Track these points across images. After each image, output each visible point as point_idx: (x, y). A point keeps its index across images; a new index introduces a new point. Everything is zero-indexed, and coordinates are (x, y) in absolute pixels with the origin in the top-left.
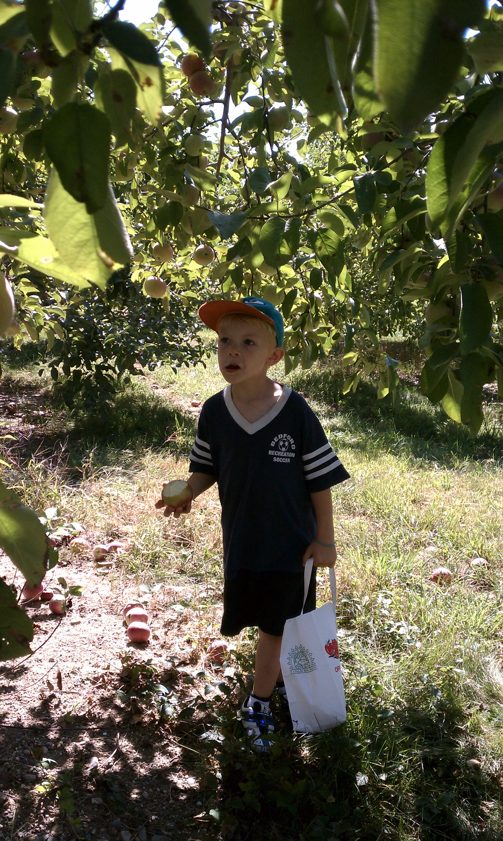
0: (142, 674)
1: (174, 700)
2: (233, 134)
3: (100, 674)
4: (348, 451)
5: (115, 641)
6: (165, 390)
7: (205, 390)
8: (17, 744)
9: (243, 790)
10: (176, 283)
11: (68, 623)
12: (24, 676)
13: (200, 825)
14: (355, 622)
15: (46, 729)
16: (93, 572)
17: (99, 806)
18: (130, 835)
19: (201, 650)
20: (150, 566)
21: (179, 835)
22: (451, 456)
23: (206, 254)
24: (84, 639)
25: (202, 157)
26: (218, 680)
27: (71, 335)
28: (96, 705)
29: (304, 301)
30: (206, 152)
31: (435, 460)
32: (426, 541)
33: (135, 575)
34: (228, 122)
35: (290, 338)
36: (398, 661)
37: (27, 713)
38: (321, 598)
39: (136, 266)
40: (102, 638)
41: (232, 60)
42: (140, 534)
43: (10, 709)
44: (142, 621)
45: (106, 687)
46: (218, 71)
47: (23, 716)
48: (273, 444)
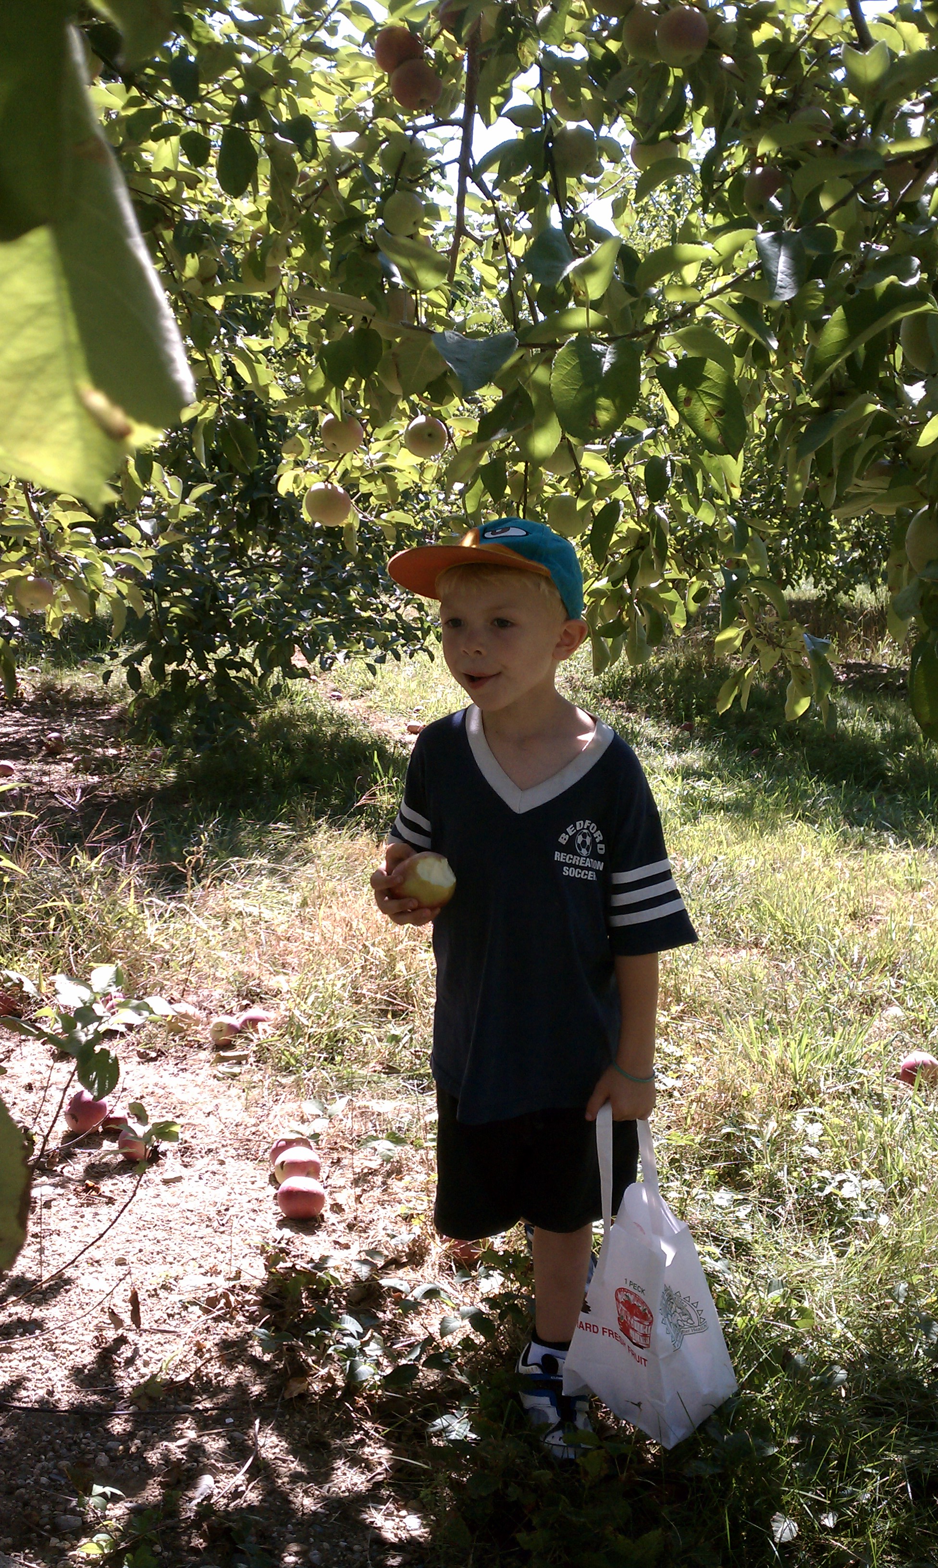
0: (309, 1291)
1: (374, 1350)
2: (481, 186)
3: (220, 1291)
4: (718, 818)
5: (253, 1216)
6: (357, 702)
7: (434, 700)
8: (45, 1447)
10: (371, 494)
11: (158, 1179)
12: (63, 1298)
14: (750, 1174)
15: (105, 1414)
16: (210, 1072)
20: (325, 1059)
22: (918, 820)
23: (430, 435)
24: (189, 1214)
25: (420, 238)
26: (468, 1304)
27: (165, 604)
28: (211, 1359)
29: (632, 524)
30: (428, 227)
31: (887, 829)
32: (882, 996)
33: (294, 1077)
34: (471, 163)
35: (603, 602)
36: (843, 1255)
37: (68, 1378)
38: (679, 1123)
39: (288, 462)
40: (227, 1210)
41: (478, 31)
42: (304, 994)
43: (32, 1369)
44: (308, 1175)
45: (233, 1317)
46: (450, 59)
47: (59, 1384)
48: (563, 839)
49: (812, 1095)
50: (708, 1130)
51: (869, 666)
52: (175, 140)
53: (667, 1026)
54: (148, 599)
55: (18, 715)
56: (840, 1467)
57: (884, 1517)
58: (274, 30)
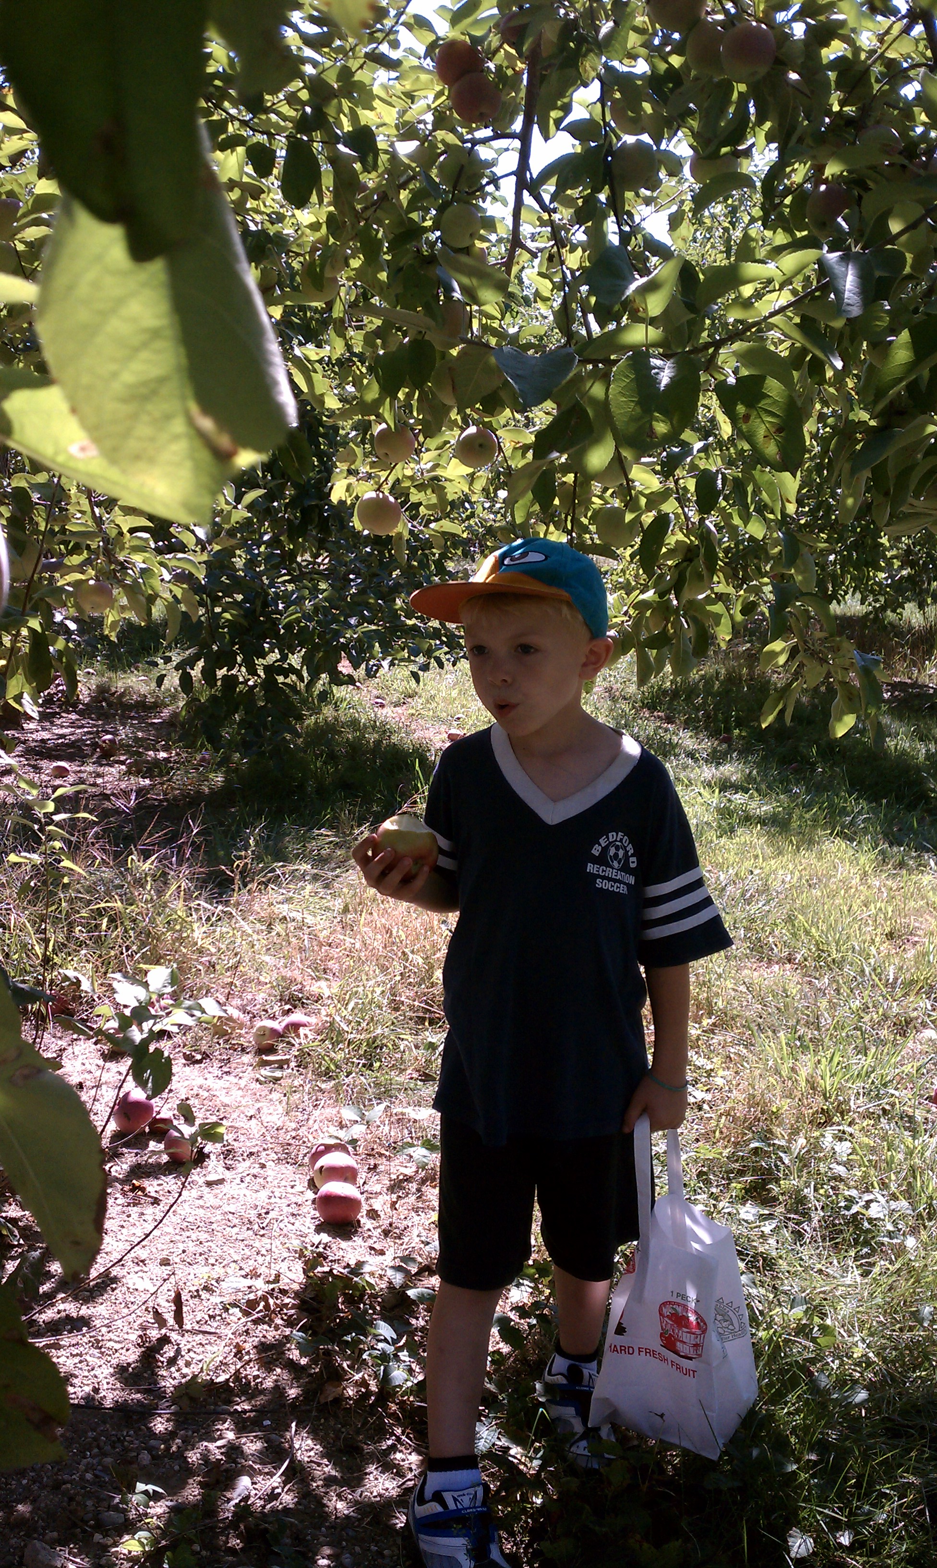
0: (345, 1296)
1: (407, 1355)
2: (538, 199)
3: (260, 1293)
4: (754, 831)
5: (292, 1220)
6: (399, 710)
8: (90, 1443)
10: (420, 504)
11: (201, 1181)
12: (109, 1296)
14: (777, 1189)
15: (146, 1412)
16: (252, 1075)
20: (364, 1065)
23: (481, 445)
24: (230, 1216)
25: (476, 249)
27: (218, 610)
28: (250, 1361)
29: (680, 537)
30: (484, 239)
31: (928, 850)
32: (917, 1018)
33: (333, 1082)
34: (528, 176)
35: (648, 614)
36: (867, 1275)
37: (112, 1375)
38: (707, 1136)
39: (341, 471)
40: (267, 1213)
41: (539, 45)
42: (344, 999)
43: (79, 1365)
44: (346, 1180)
45: (272, 1320)
46: (510, 72)
47: (104, 1382)
48: (596, 851)
49: (842, 1114)
50: (736, 1144)
51: (915, 685)
52: (241, 150)
53: (698, 1039)
54: (201, 603)
55: (74, 716)
56: (858, 1485)
57: (901, 1539)
58: (338, 43)
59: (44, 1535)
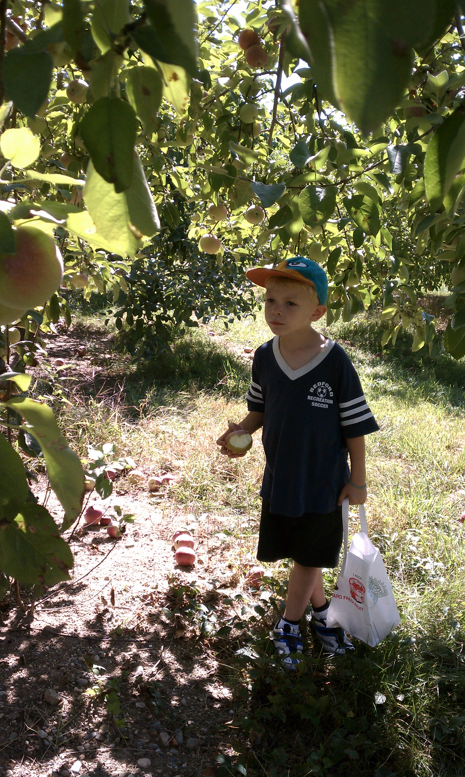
0: (187, 595)
1: (213, 619)
2: (285, 102)
3: (149, 593)
4: (388, 398)
5: (164, 563)
6: (222, 337)
7: (258, 337)
8: (73, 652)
9: (271, 702)
10: (230, 240)
11: (123, 546)
12: (83, 592)
13: (231, 731)
15: (99, 640)
16: (147, 501)
17: (142, 710)
18: (168, 737)
19: (241, 575)
20: (198, 498)
21: (211, 738)
23: (257, 214)
24: (136, 561)
25: (256, 124)
26: (254, 603)
27: (134, 289)
28: (144, 620)
29: (347, 258)
30: (258, 119)
32: (456, 485)
33: (184, 505)
34: (280, 91)
36: (422, 594)
37: (83, 625)
39: (193, 224)
40: (153, 560)
41: (285, 32)
42: (190, 468)
43: (68, 620)
44: (188, 547)
45: (154, 604)
46: (272, 44)
47: (79, 627)
48: (312, 390)
49: (417, 524)
55: (65, 337)
59: (53, 687)
